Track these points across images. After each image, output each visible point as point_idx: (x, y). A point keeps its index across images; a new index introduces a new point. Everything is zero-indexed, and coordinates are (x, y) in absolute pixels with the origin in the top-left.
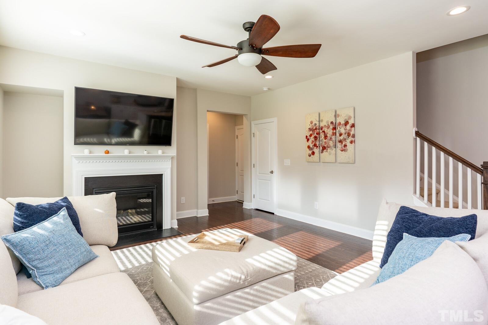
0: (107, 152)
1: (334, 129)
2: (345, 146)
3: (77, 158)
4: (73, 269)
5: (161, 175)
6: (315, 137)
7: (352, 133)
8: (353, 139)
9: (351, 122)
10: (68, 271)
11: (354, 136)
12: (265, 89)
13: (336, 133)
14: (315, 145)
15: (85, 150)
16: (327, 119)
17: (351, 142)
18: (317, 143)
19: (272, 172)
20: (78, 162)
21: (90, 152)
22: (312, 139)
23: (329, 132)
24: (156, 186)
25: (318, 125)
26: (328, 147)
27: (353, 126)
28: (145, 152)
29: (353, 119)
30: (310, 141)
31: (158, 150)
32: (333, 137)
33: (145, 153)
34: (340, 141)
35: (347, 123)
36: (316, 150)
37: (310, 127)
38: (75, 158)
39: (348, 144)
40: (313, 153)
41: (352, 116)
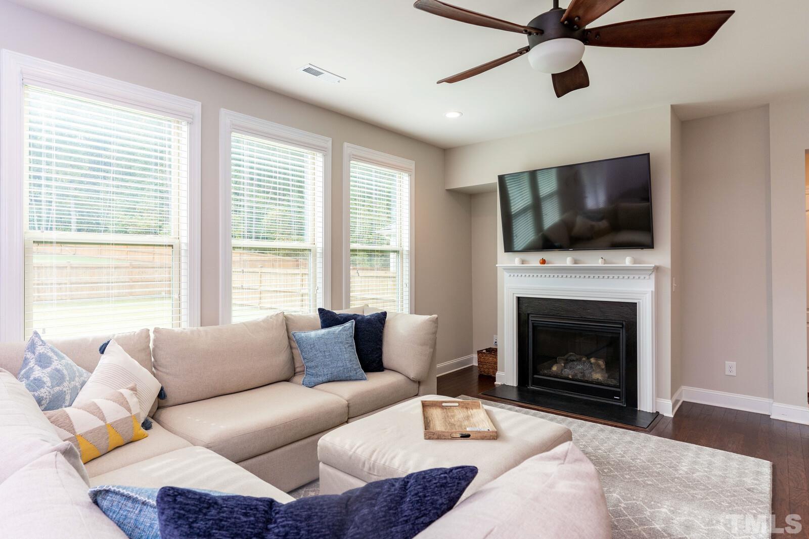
0: (543, 262)
4: (324, 379)
5: (634, 305)
10: (320, 379)
15: (516, 259)
20: (508, 275)
24: (624, 323)
28: (601, 261)
31: (626, 258)
33: (599, 263)
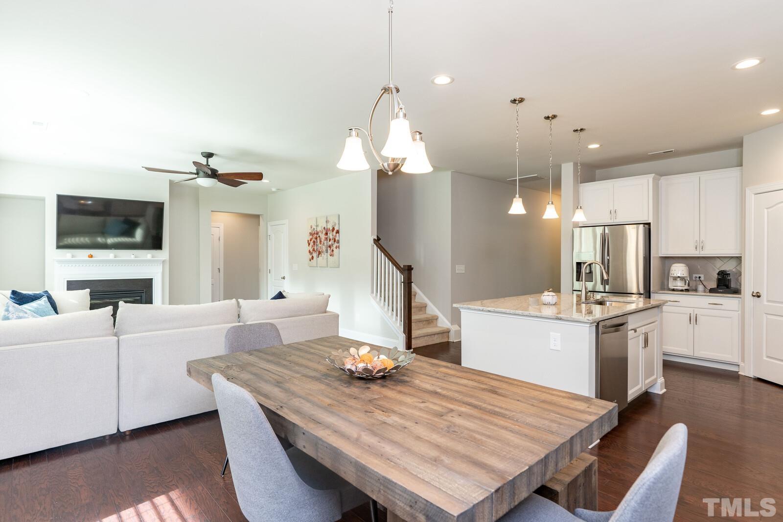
0: (91, 256)
1: (327, 234)
2: (333, 251)
3: (60, 262)
5: (151, 279)
6: (314, 242)
7: (337, 239)
8: (338, 245)
9: (336, 228)
11: (338, 242)
12: (274, 190)
13: (327, 238)
14: (314, 250)
15: (68, 254)
16: (322, 224)
17: (336, 248)
18: (315, 248)
19: (284, 278)
20: (60, 265)
21: (73, 256)
22: (312, 243)
23: (323, 236)
24: (145, 290)
25: (315, 230)
26: (322, 252)
27: (338, 232)
28: (133, 256)
29: (337, 225)
30: (311, 245)
31: (148, 255)
32: (325, 242)
34: (330, 247)
35: (333, 229)
36: (315, 255)
37: (310, 231)
38: (57, 261)
39: (335, 249)
40: (313, 258)
41: (337, 223)
